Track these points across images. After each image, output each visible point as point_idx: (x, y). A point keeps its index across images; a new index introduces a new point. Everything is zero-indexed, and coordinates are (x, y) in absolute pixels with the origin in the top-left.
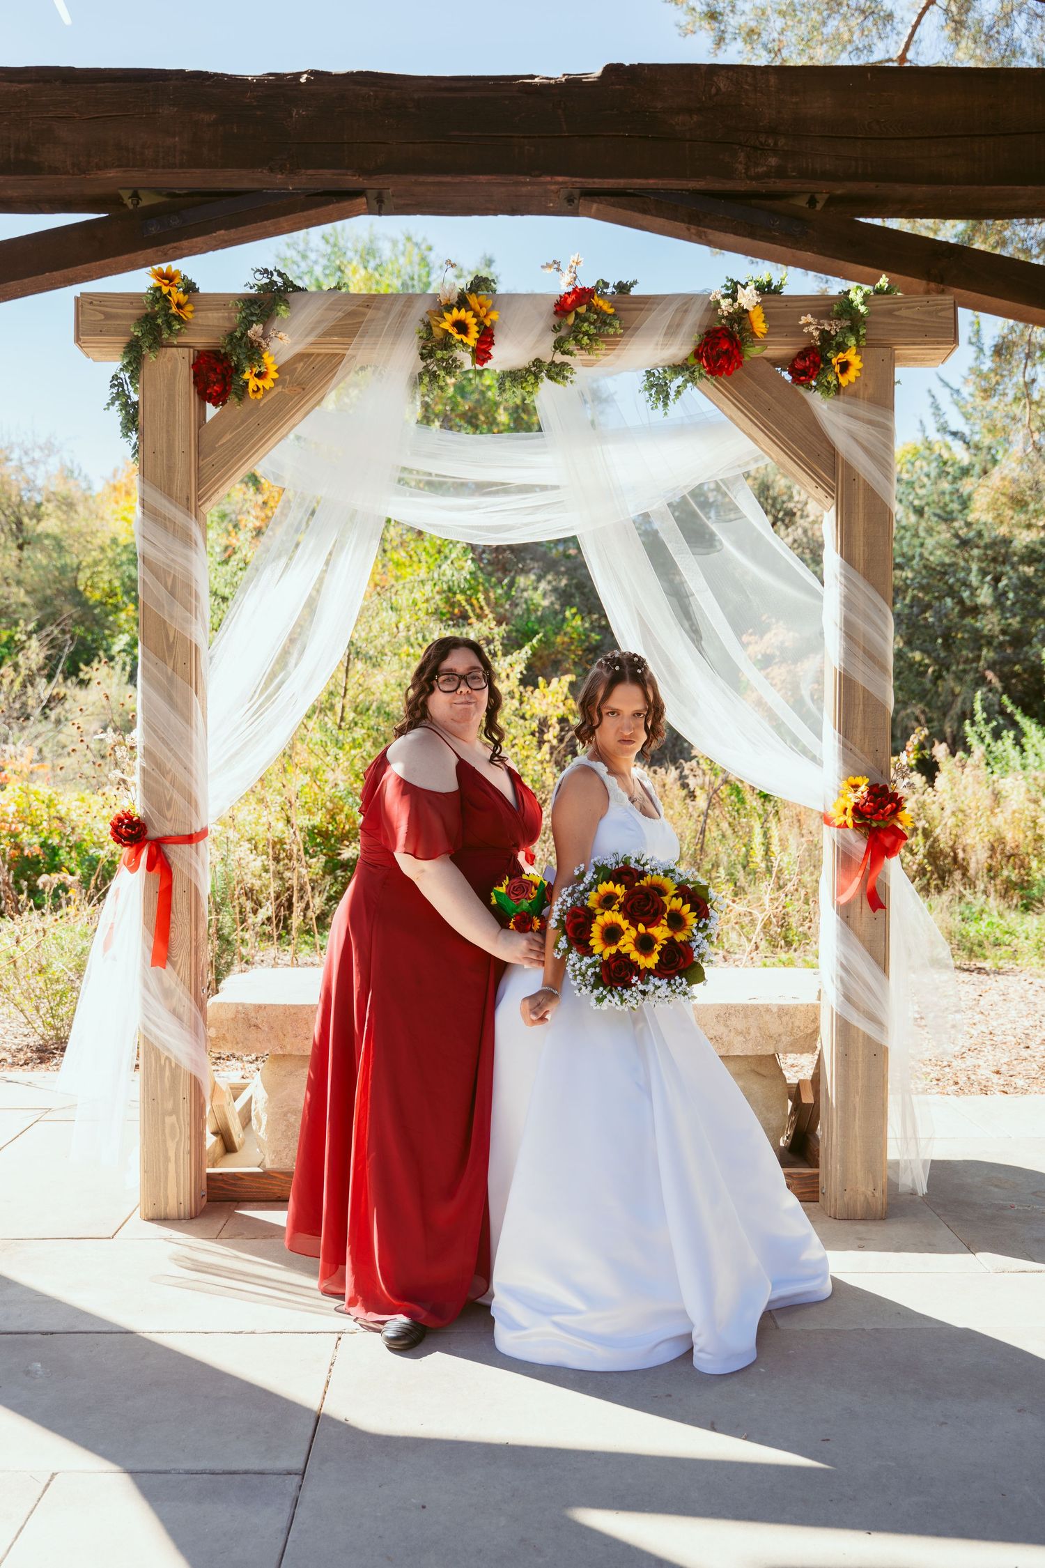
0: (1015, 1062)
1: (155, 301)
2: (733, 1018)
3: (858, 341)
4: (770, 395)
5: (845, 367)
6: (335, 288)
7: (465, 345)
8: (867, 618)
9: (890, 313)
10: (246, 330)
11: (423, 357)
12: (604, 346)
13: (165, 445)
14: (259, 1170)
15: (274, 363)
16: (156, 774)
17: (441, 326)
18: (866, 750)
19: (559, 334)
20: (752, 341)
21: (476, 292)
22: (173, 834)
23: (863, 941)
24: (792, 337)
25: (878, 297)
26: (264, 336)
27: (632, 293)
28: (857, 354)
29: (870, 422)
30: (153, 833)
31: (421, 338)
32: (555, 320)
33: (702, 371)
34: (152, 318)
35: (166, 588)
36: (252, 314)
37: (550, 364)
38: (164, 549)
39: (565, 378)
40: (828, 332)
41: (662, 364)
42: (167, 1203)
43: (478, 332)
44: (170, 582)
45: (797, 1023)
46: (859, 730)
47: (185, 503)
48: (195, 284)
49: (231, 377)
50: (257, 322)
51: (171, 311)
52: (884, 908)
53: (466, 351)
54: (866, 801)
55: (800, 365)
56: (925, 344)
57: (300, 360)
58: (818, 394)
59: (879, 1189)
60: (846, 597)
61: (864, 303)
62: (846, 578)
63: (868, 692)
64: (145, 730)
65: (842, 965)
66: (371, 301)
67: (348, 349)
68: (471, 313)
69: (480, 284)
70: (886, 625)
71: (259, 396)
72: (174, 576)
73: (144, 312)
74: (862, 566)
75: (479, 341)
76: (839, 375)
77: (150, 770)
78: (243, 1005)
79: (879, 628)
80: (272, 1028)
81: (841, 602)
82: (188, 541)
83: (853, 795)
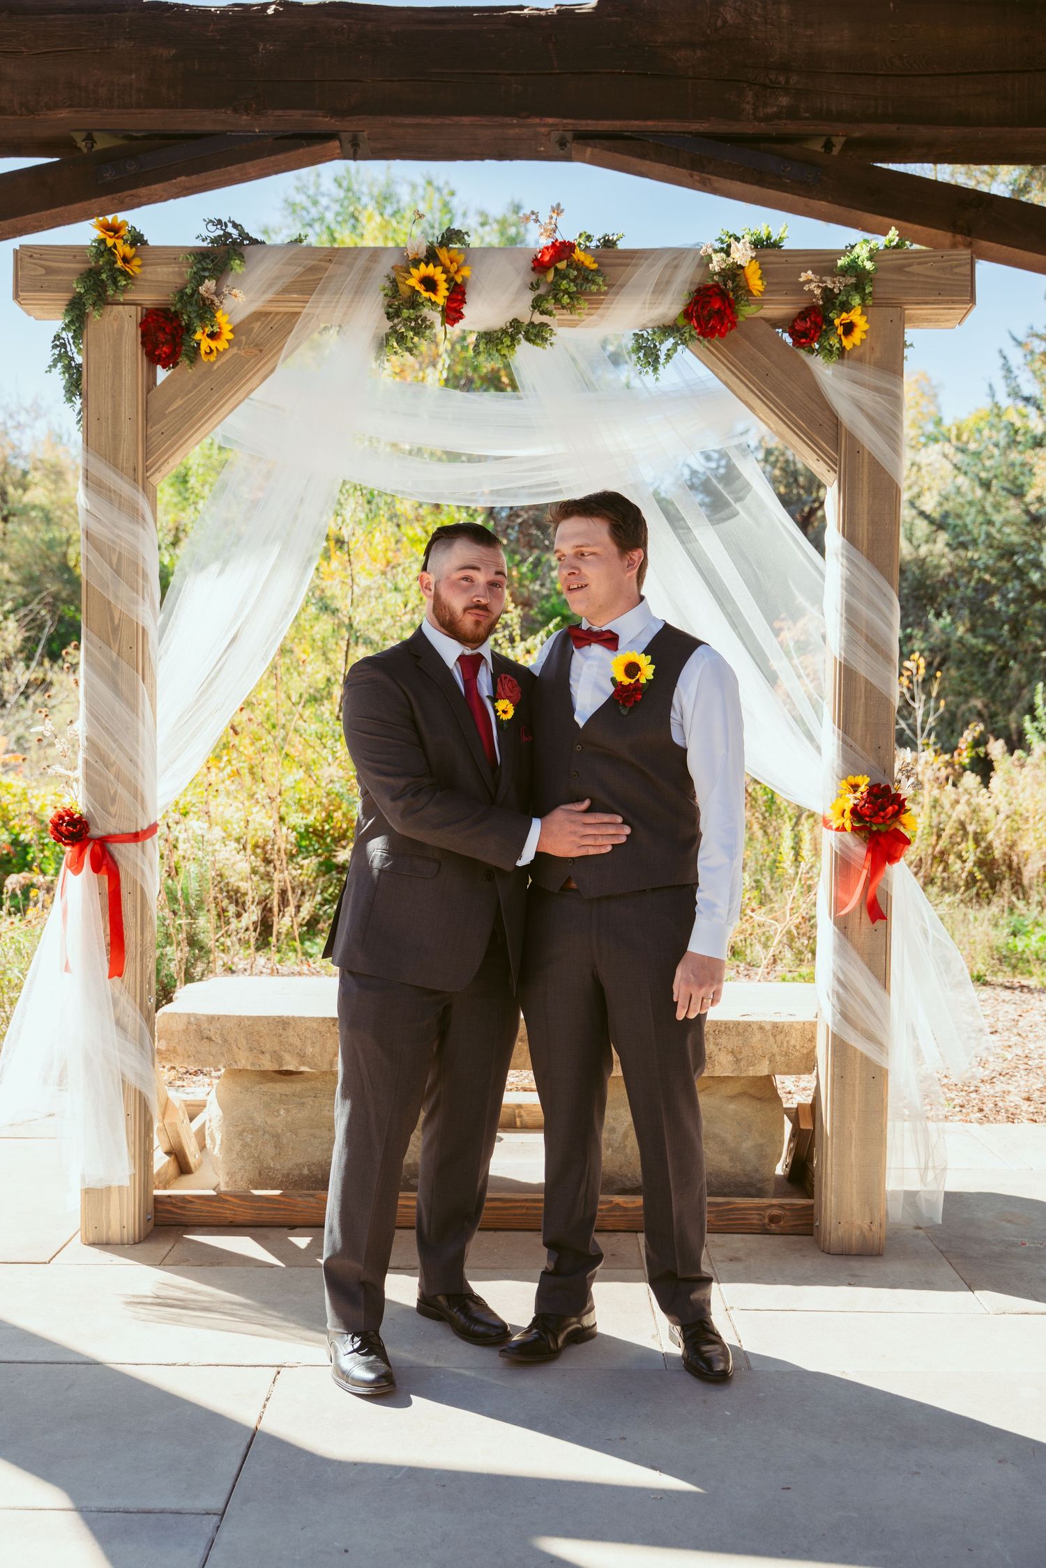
1: (100, 254)
2: (724, 1036)
3: (863, 300)
4: (768, 359)
5: (849, 328)
6: (296, 240)
7: (434, 303)
8: (871, 604)
9: (900, 269)
10: (198, 286)
11: (390, 317)
12: (586, 305)
13: (110, 411)
14: (213, 1193)
15: (228, 322)
16: (99, 766)
17: (407, 282)
18: (868, 746)
19: (538, 292)
20: (748, 300)
21: (447, 246)
22: (117, 832)
23: (861, 955)
24: (793, 295)
25: (887, 251)
26: (218, 293)
27: (618, 248)
28: (862, 314)
29: (877, 389)
30: (95, 832)
31: (386, 295)
32: (533, 277)
33: (693, 333)
34: (96, 273)
35: (111, 565)
36: (204, 269)
37: (528, 325)
38: (110, 525)
39: (546, 340)
40: (831, 290)
41: (650, 325)
42: (109, 1227)
43: (448, 289)
44: (115, 560)
45: (793, 1042)
46: (860, 725)
47: (131, 473)
48: (142, 235)
49: (181, 337)
50: (209, 278)
51: (116, 266)
52: (884, 917)
53: (435, 310)
54: (866, 803)
55: (800, 326)
56: (938, 304)
57: (258, 320)
58: (820, 358)
59: (876, 1223)
60: (848, 581)
61: (871, 259)
62: (849, 560)
63: (871, 684)
64: (87, 720)
65: (839, 980)
66: (334, 256)
67: (304, 307)
68: (440, 269)
69: (452, 236)
70: (891, 611)
71: (212, 358)
72: (120, 553)
73: (87, 266)
74: (865, 547)
75: (449, 299)
76: (843, 337)
77: (93, 762)
78: (195, 1015)
79: (884, 615)
80: (225, 1041)
81: (842, 585)
82: (135, 515)
83: (852, 796)
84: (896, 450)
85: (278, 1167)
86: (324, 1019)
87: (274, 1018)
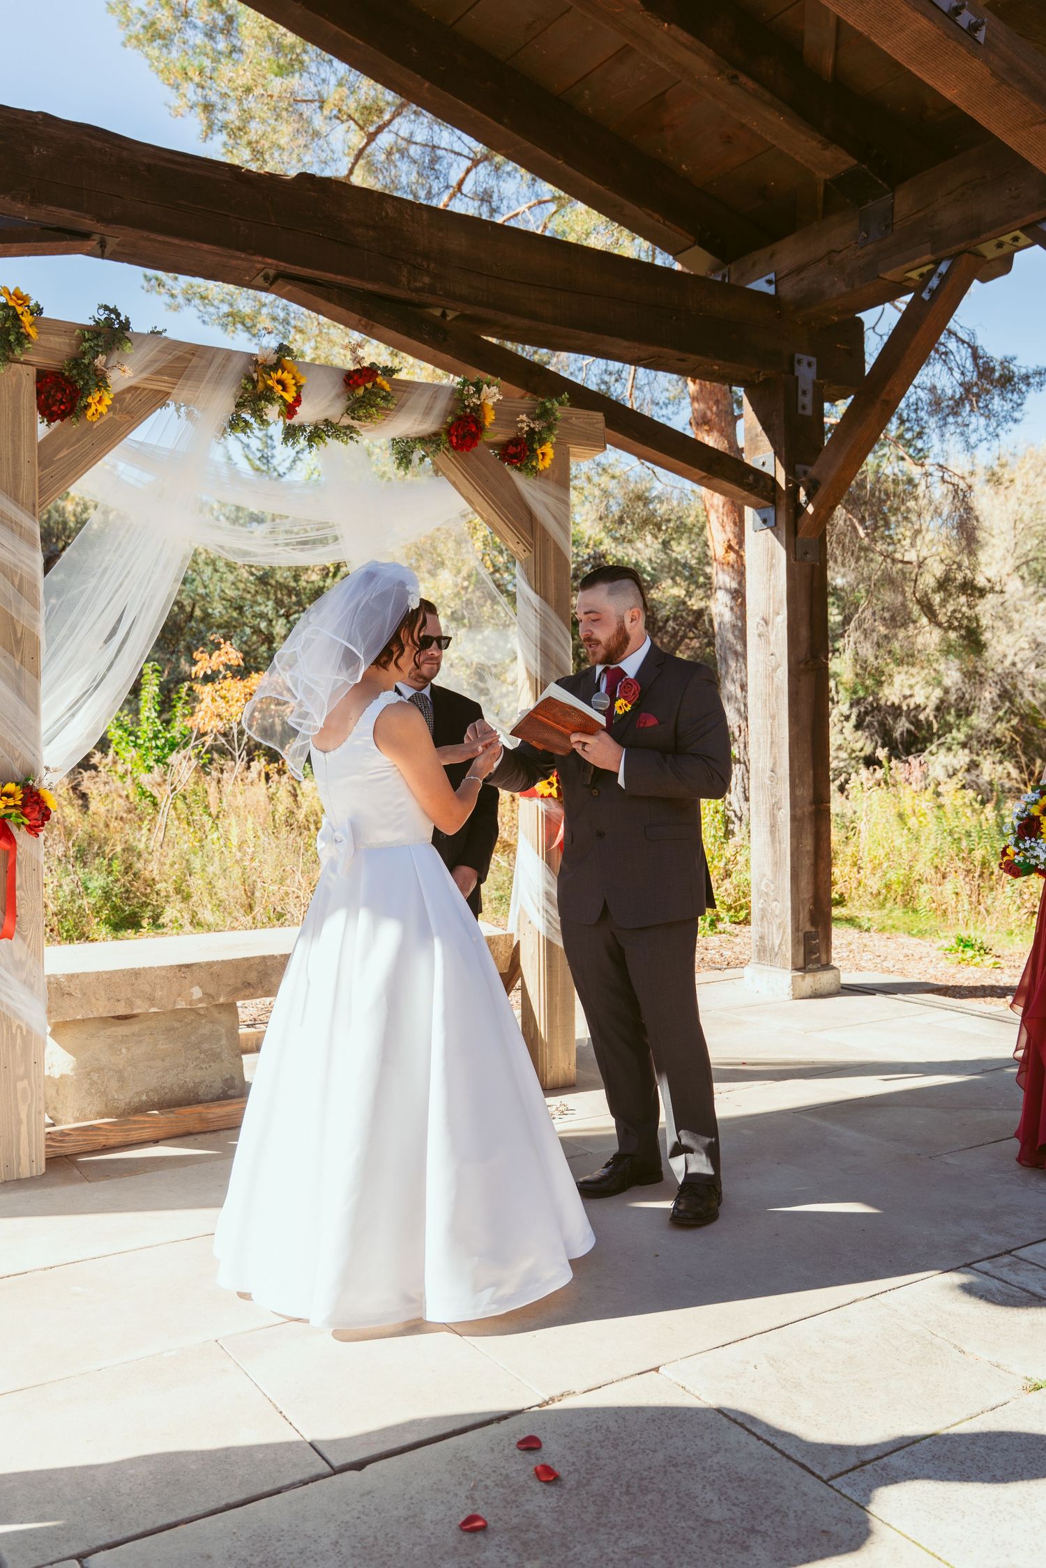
1: (6, 317)
3: (552, 438)
4: (487, 470)
5: (544, 456)
6: (156, 332)
8: (555, 639)
9: (566, 420)
10: (94, 359)
11: (236, 406)
12: (382, 417)
13: (10, 453)
17: (266, 382)
19: (350, 402)
21: (284, 356)
24: (505, 428)
26: (108, 366)
27: (394, 377)
28: (550, 448)
29: (557, 498)
32: (346, 390)
34: (4, 334)
35: (14, 586)
36: (97, 345)
37: (338, 425)
39: (351, 438)
40: (533, 430)
43: (295, 392)
44: (17, 582)
47: (31, 508)
48: (41, 308)
49: (76, 398)
50: (102, 353)
51: (21, 330)
55: (512, 450)
56: (588, 448)
57: (133, 392)
60: (544, 626)
62: (544, 612)
66: (195, 350)
67: (174, 388)
68: (290, 376)
69: (285, 350)
71: (95, 418)
72: (21, 576)
75: (295, 399)
76: (539, 463)
80: (85, 994)
81: (538, 630)
82: (34, 544)
84: (569, 540)
85: (121, 1097)
86: (171, 967)
87: (128, 971)
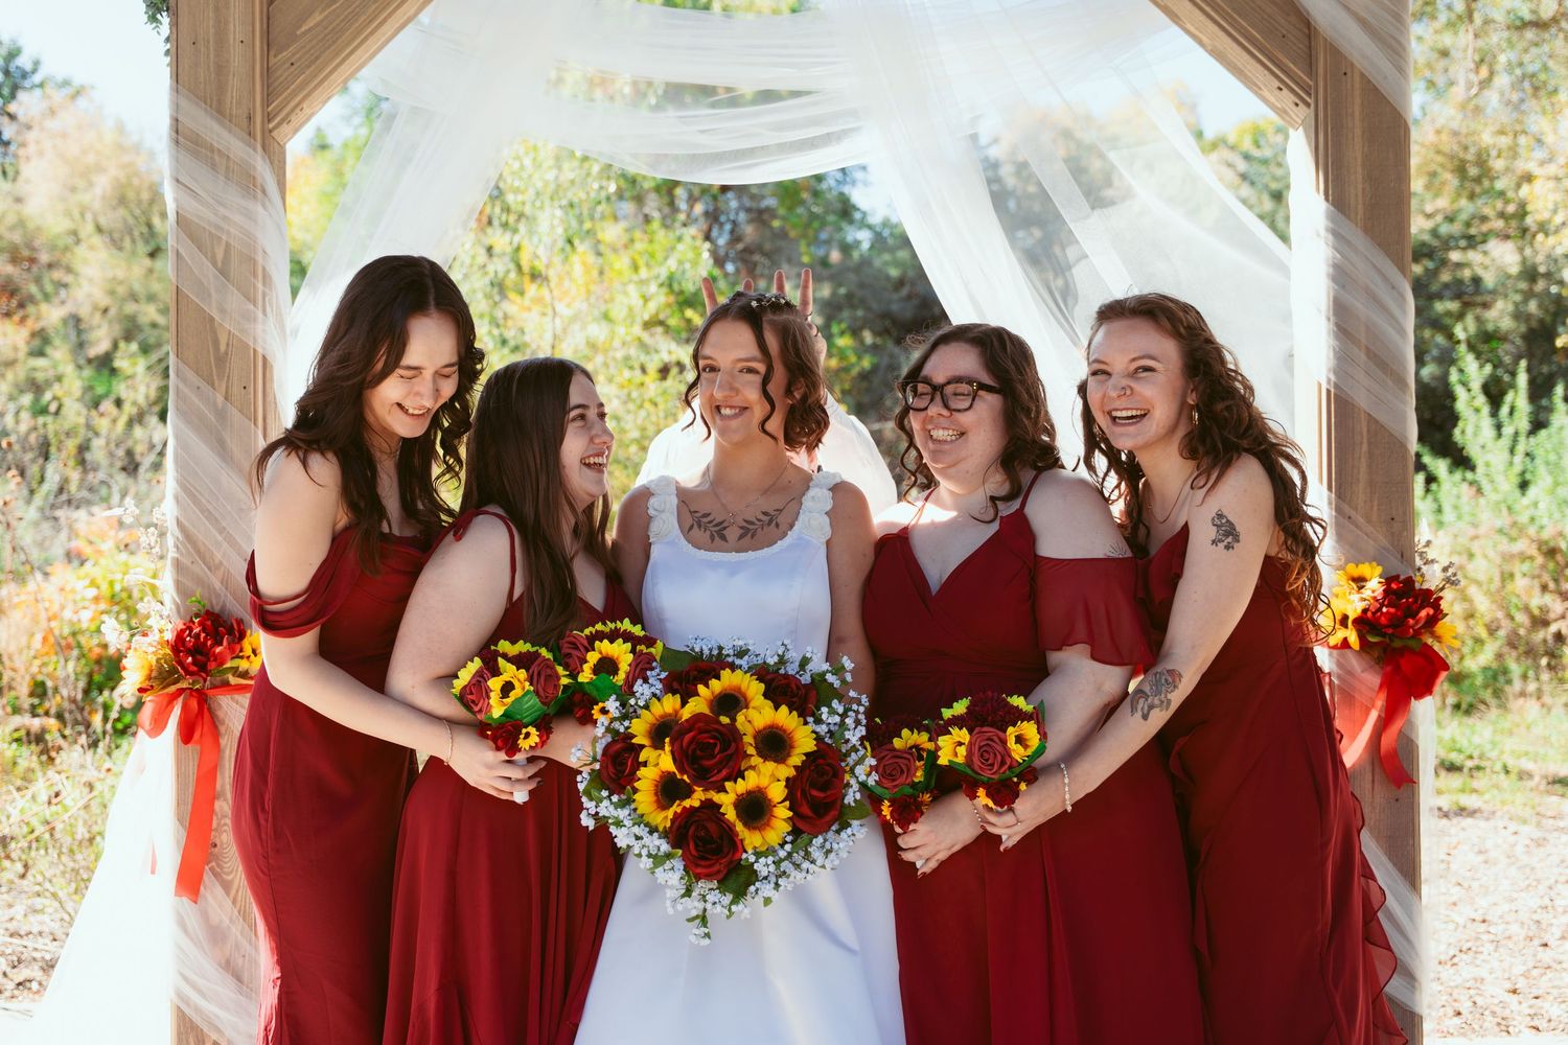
0: (1535, 973)
8: (1370, 299)
13: (212, 31)
16: (197, 568)
18: (1375, 518)
23: (1376, 838)
35: (214, 264)
38: (211, 201)
44: (220, 256)
46: (1362, 485)
47: (245, 123)
52: (1409, 779)
54: (1382, 605)
60: (1336, 267)
62: (1336, 233)
63: (1377, 422)
64: (177, 499)
70: (1404, 312)
74: (1359, 214)
77: (188, 563)
79: (1393, 317)
81: (1328, 275)
82: (249, 185)
83: (1355, 597)
84: (1401, 70)
